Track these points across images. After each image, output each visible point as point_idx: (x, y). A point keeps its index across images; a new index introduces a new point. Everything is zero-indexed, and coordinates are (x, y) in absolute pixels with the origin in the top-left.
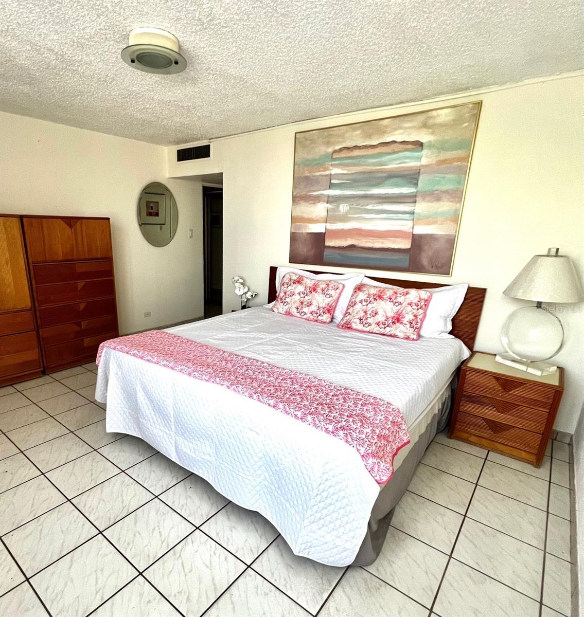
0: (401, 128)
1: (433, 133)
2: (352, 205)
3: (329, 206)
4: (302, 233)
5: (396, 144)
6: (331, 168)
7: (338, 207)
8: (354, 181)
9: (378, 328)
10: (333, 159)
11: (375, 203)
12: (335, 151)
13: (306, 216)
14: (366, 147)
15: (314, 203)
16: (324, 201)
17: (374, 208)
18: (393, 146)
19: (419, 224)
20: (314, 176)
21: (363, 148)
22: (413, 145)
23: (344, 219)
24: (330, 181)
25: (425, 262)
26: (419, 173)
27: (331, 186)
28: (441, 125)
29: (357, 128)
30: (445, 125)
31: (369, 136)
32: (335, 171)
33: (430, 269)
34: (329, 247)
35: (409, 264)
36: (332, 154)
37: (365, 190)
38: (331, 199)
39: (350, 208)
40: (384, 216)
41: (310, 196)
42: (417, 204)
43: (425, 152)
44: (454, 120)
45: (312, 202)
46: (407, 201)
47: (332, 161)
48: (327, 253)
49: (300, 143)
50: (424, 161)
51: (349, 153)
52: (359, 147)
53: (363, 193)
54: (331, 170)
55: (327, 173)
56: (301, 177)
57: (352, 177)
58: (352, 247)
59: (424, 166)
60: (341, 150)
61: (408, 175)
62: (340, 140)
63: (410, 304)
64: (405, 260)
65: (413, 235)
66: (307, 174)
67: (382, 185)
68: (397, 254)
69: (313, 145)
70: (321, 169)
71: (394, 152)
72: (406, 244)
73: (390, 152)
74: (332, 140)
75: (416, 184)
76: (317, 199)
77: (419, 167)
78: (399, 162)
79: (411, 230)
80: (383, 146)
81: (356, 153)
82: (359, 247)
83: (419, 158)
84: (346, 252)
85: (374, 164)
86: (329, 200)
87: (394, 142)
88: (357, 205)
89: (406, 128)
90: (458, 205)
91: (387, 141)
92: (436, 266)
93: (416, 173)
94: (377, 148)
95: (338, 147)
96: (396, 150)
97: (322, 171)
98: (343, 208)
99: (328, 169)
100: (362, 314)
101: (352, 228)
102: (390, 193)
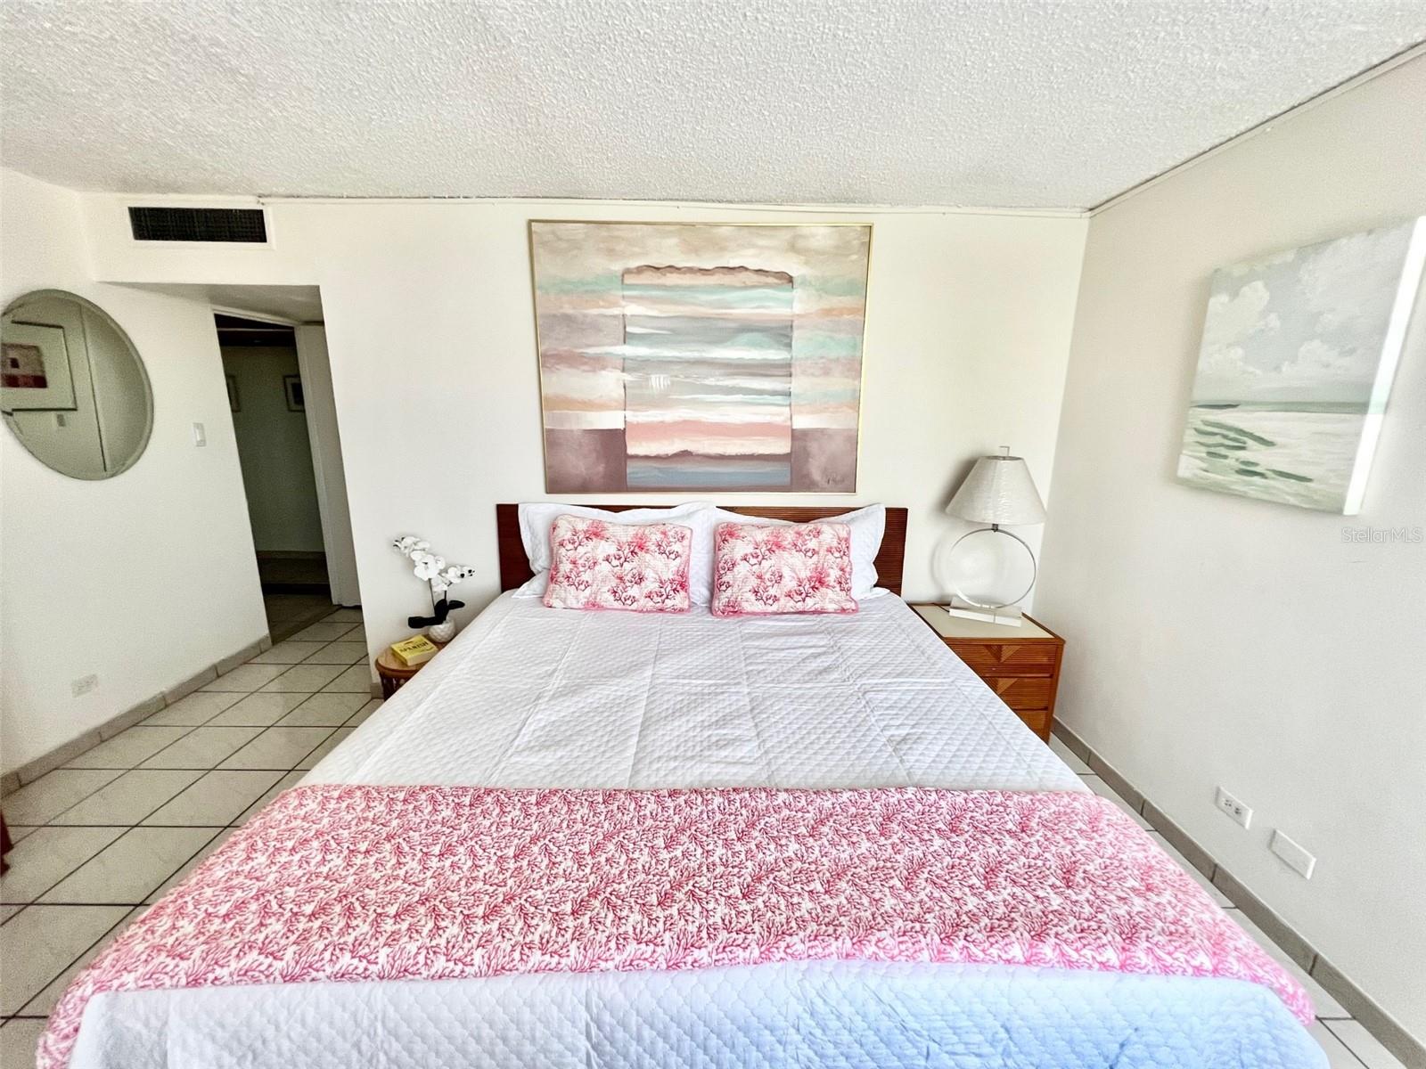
0: (754, 246)
1: (806, 263)
2: (676, 376)
3: (627, 377)
4: (572, 431)
5: (748, 273)
6: (623, 303)
7: (647, 380)
8: (674, 332)
9: (792, 603)
10: (624, 286)
11: (721, 375)
12: (628, 271)
13: (576, 395)
14: (691, 270)
15: (594, 371)
16: (616, 368)
17: (719, 383)
18: (743, 276)
19: (800, 412)
20: (585, 316)
21: (685, 273)
22: (777, 278)
23: (661, 401)
24: (625, 327)
25: (817, 476)
26: (792, 327)
27: (627, 338)
28: (818, 252)
29: (671, 232)
30: (823, 253)
31: (696, 251)
32: (632, 309)
33: (826, 485)
34: (636, 457)
35: (792, 479)
36: (623, 276)
37: (698, 351)
38: (628, 364)
39: (673, 383)
40: (739, 397)
41: (582, 356)
42: (793, 378)
43: (798, 293)
44: (837, 247)
45: (586, 368)
46: (776, 373)
47: (623, 289)
48: (632, 468)
49: (544, 244)
50: (798, 308)
51: (659, 278)
52: (678, 269)
53: (696, 355)
54: (624, 307)
55: (616, 311)
56: (554, 316)
57: (667, 324)
58: (685, 455)
59: (799, 316)
60: (640, 270)
61: (772, 328)
62: (636, 249)
63: (829, 551)
64: (782, 472)
65: (793, 430)
66: (568, 310)
67: (729, 343)
68: (771, 463)
69: (575, 252)
70: (601, 303)
71: (746, 287)
72: (782, 447)
73: (738, 285)
74: (620, 247)
75: (789, 345)
76: (598, 363)
77: (793, 316)
78: (757, 304)
79: (789, 423)
80: (724, 274)
81: (672, 279)
82: (698, 455)
83: (790, 303)
84: (673, 465)
85: (711, 304)
86: (626, 365)
87: (743, 268)
88: (686, 377)
89: (762, 247)
90: (857, 382)
91: (731, 265)
92: (834, 480)
93: (786, 327)
94: (712, 275)
95: (634, 264)
96: (749, 283)
97: (603, 307)
98: (658, 381)
99: (615, 305)
100: (754, 582)
101: (681, 419)
102: (747, 358)
